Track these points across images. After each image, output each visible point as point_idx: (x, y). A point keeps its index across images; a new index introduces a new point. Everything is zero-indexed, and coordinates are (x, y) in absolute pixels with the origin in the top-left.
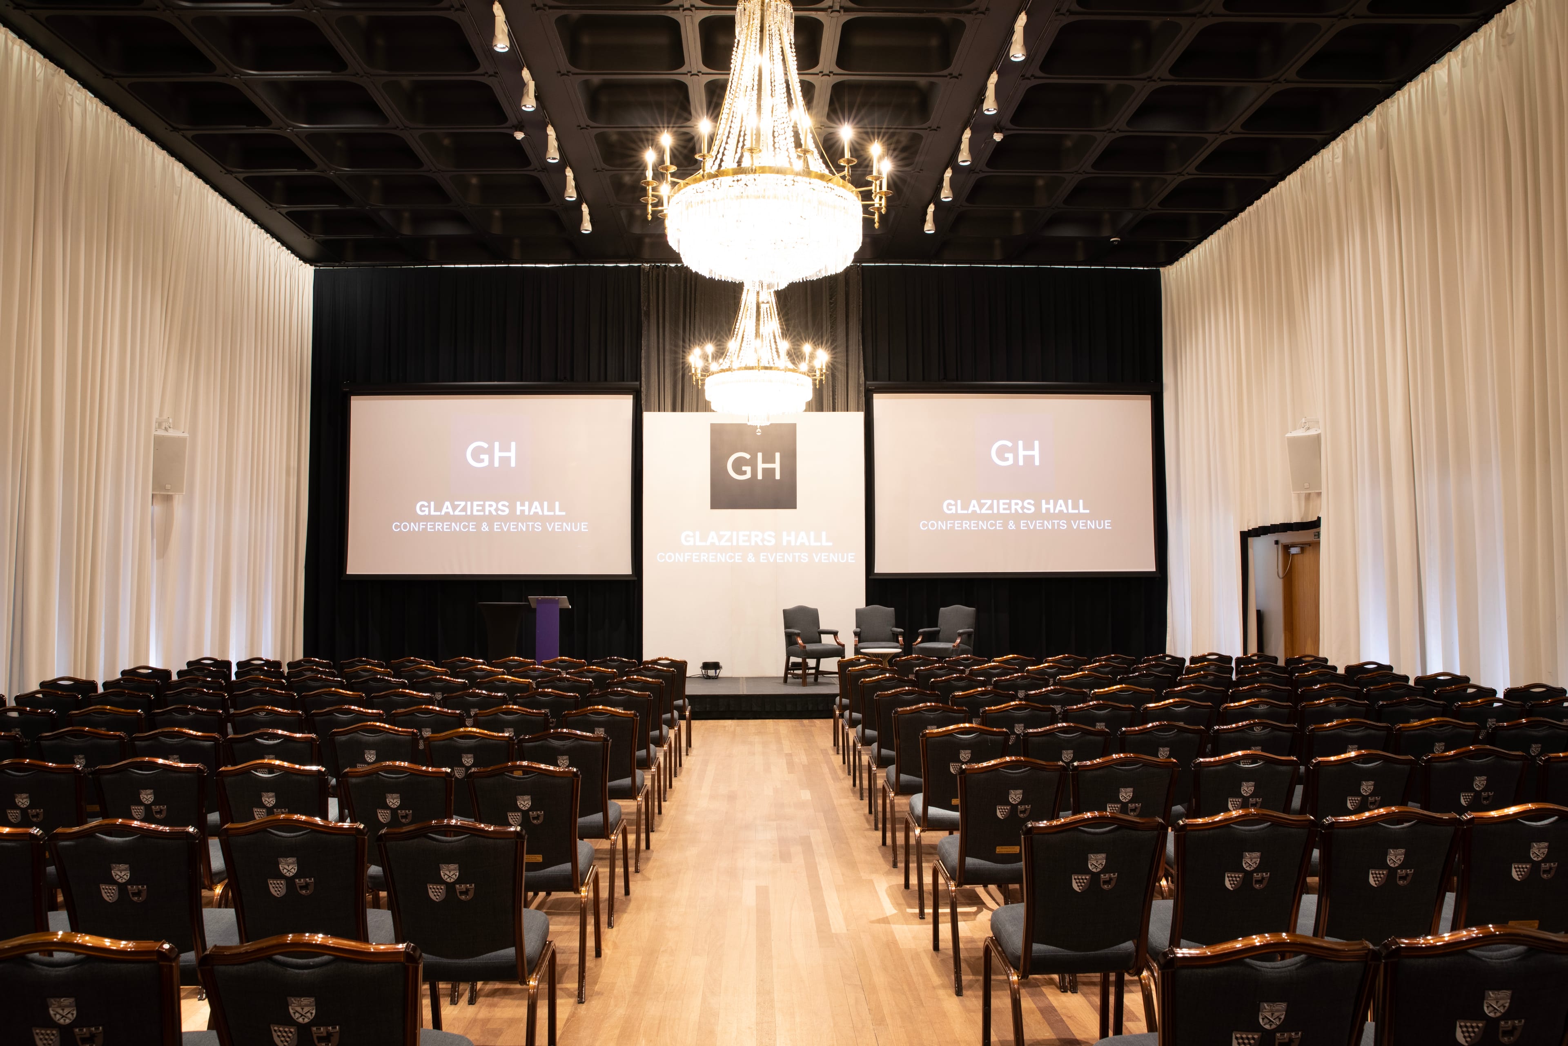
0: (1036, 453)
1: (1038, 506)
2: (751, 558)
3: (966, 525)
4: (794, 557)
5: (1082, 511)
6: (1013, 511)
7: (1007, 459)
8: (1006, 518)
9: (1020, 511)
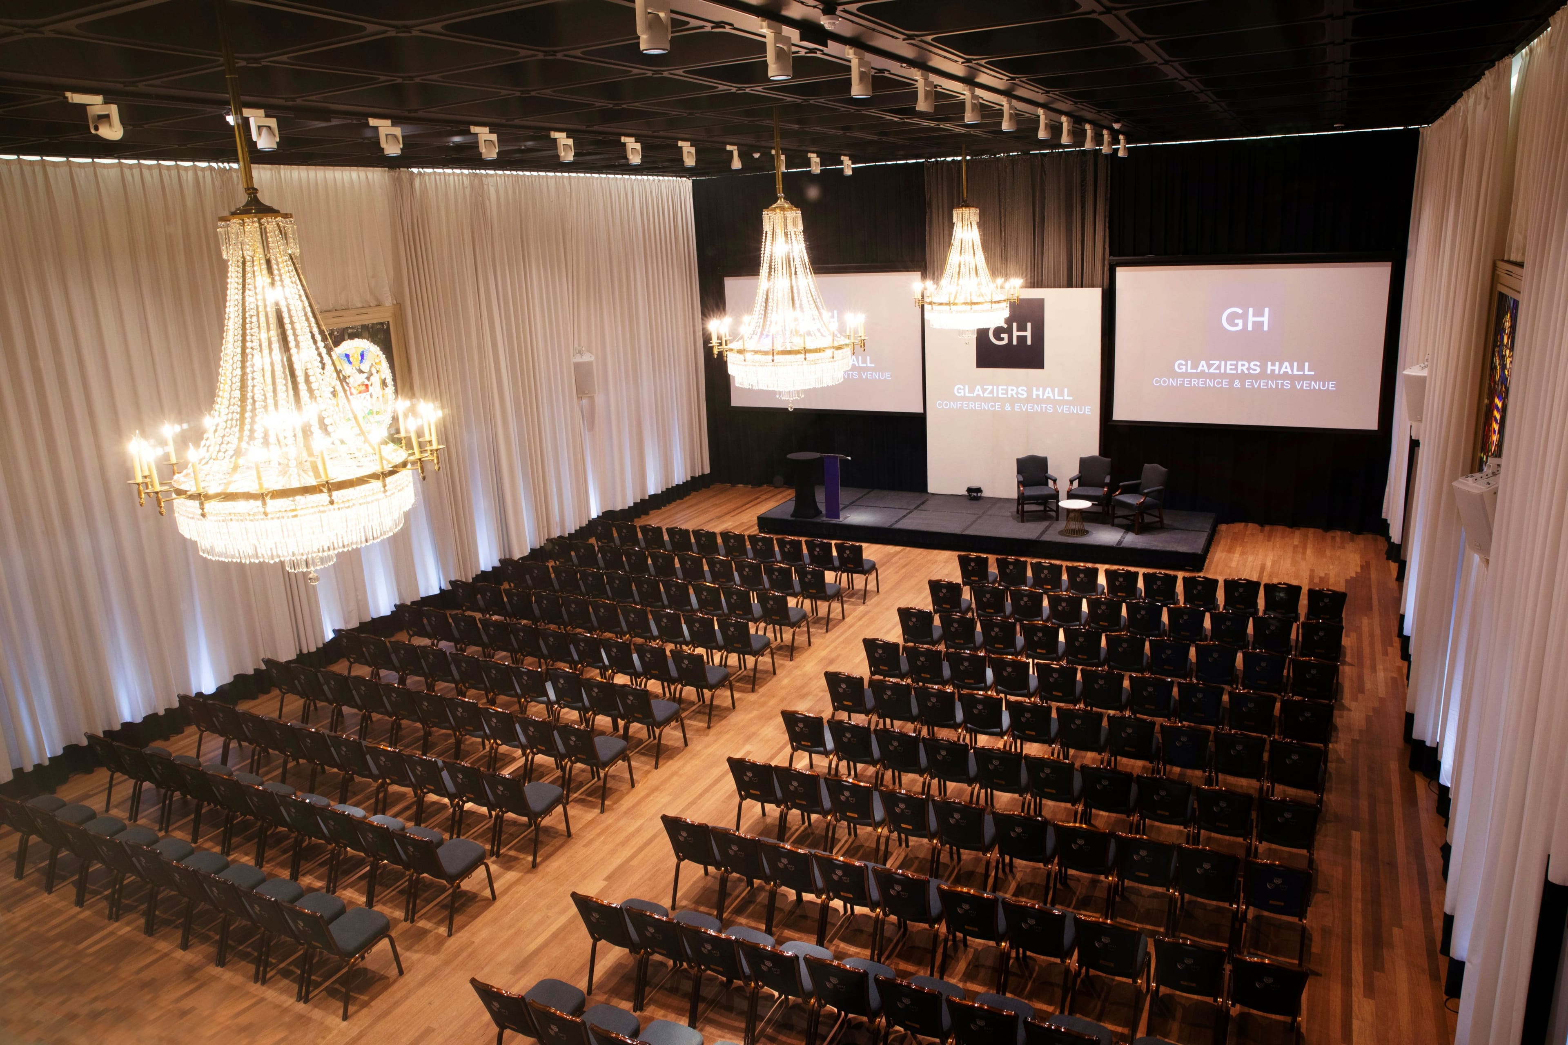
0: (1265, 319)
1: (1263, 367)
2: (1008, 407)
3: (1194, 382)
4: (1042, 408)
5: (1307, 372)
6: (1239, 371)
7: (1237, 325)
8: (1232, 378)
9: (1246, 372)
